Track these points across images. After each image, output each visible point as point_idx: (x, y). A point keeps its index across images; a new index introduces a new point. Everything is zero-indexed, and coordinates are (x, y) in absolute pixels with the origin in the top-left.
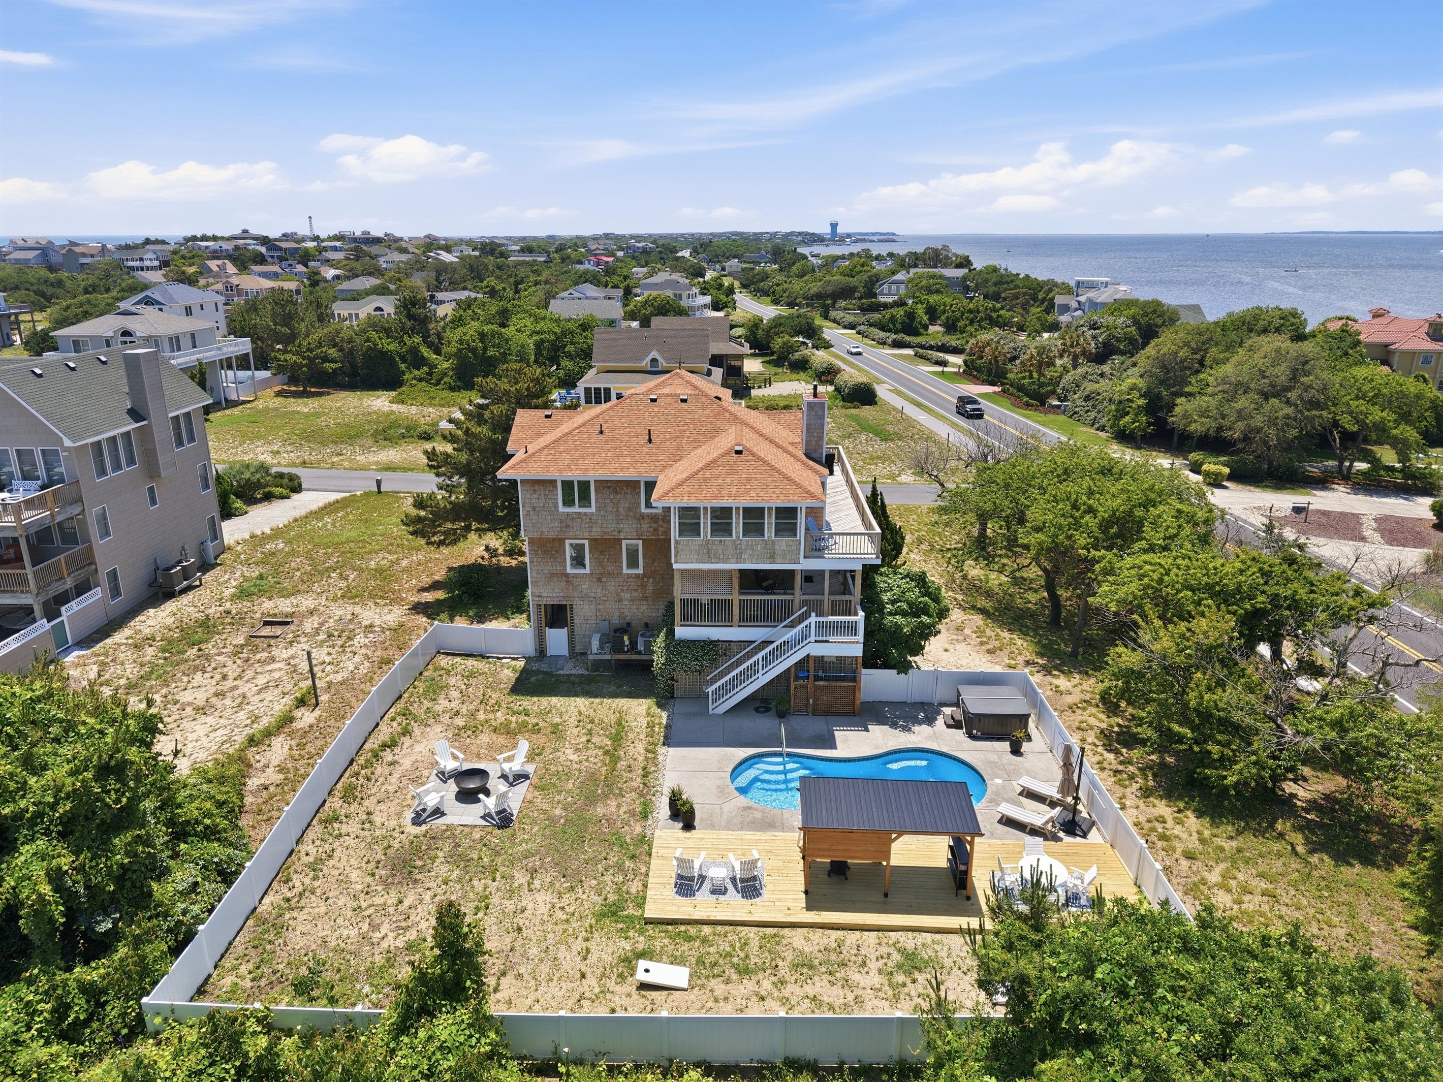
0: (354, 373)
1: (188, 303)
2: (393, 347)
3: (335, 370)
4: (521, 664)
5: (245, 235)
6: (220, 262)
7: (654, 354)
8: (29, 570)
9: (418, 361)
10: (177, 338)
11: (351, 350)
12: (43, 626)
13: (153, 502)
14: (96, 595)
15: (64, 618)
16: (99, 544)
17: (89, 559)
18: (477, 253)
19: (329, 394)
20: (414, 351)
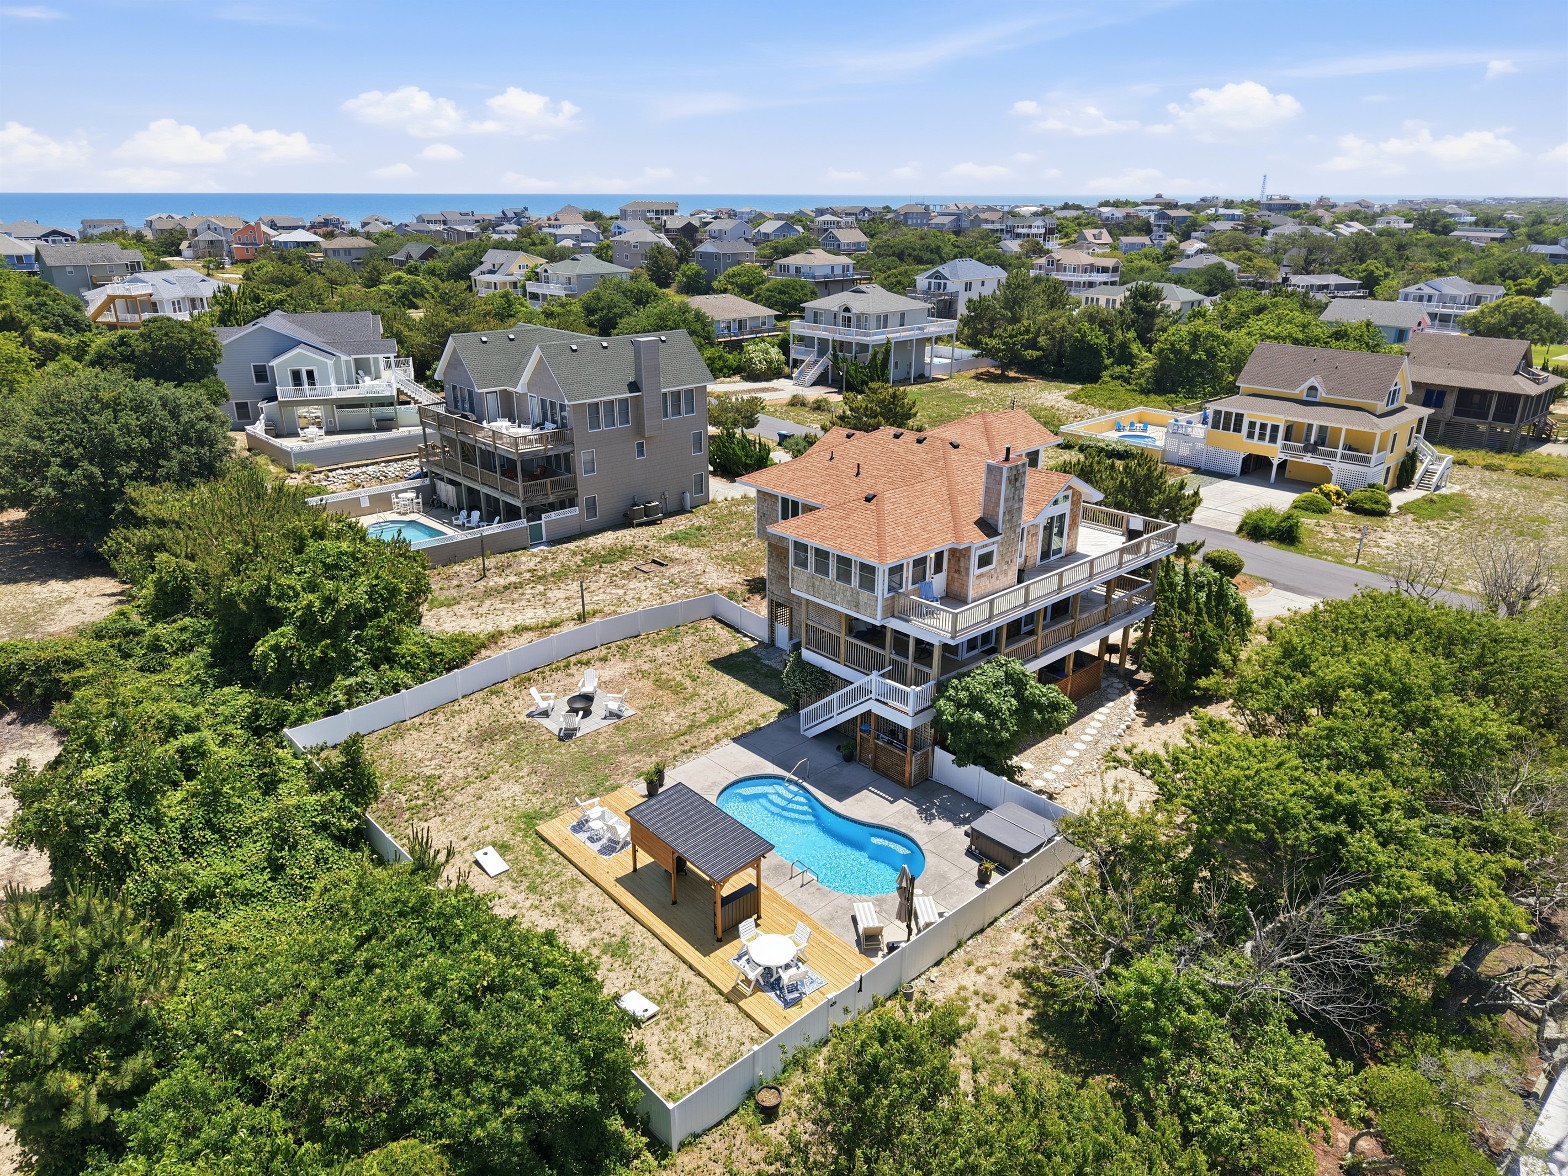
0: (1059, 364)
1: (968, 280)
2: (1103, 340)
3: (1038, 358)
4: (751, 644)
5: (1159, 200)
6: (1096, 231)
7: (1312, 381)
8: (520, 484)
9: (1125, 357)
10: (886, 317)
11: (1061, 341)
12: (523, 523)
13: (641, 453)
14: (575, 511)
15: (542, 522)
16: (582, 475)
17: (573, 485)
18: (1411, 225)
19: (1026, 380)
20: (1124, 346)
